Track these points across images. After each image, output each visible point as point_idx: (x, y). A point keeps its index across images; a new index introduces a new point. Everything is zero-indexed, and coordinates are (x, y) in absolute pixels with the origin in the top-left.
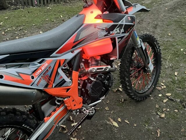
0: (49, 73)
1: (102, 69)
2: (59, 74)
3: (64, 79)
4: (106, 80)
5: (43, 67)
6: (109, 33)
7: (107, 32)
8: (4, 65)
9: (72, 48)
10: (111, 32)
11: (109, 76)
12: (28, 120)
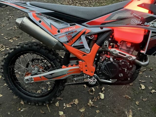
0: (73, 35)
1: (125, 55)
2: (81, 39)
3: (83, 45)
4: (126, 68)
5: (71, 28)
6: (143, 23)
7: (141, 22)
8: (48, 16)
9: (101, 25)
10: (146, 24)
11: (132, 67)
12: (56, 61)
